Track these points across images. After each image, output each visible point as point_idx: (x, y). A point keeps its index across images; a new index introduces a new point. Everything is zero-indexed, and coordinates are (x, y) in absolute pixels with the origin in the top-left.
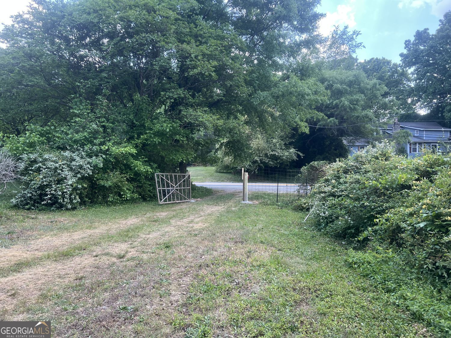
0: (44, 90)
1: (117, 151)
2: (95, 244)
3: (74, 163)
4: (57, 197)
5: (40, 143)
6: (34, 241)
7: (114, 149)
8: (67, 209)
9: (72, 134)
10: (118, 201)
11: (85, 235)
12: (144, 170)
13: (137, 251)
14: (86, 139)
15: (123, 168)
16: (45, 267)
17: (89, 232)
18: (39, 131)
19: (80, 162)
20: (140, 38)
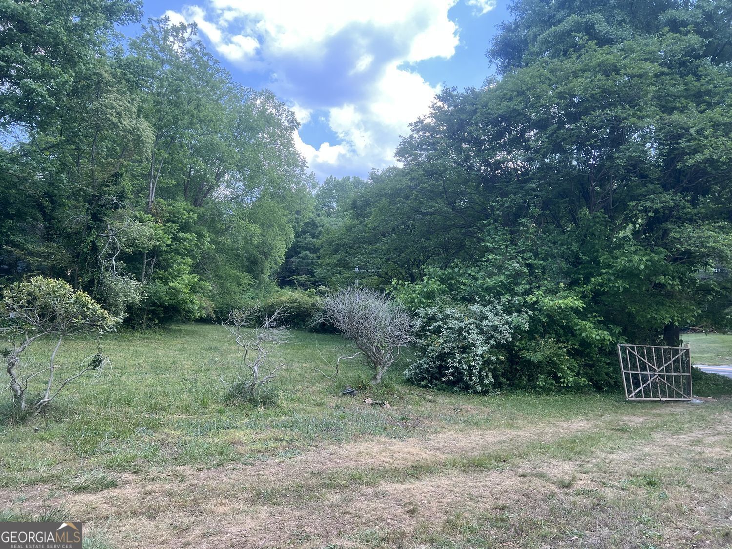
0: (446, 218)
1: (551, 305)
2: (520, 455)
3: (485, 322)
4: (461, 373)
5: (440, 292)
6: (434, 435)
7: (546, 301)
8: (475, 393)
9: (483, 278)
10: (554, 388)
11: (504, 438)
12: (598, 338)
13: (592, 481)
14: (503, 285)
15: (561, 332)
16: (451, 478)
17: (510, 434)
18: (439, 276)
19: (493, 321)
20: (591, 119)
